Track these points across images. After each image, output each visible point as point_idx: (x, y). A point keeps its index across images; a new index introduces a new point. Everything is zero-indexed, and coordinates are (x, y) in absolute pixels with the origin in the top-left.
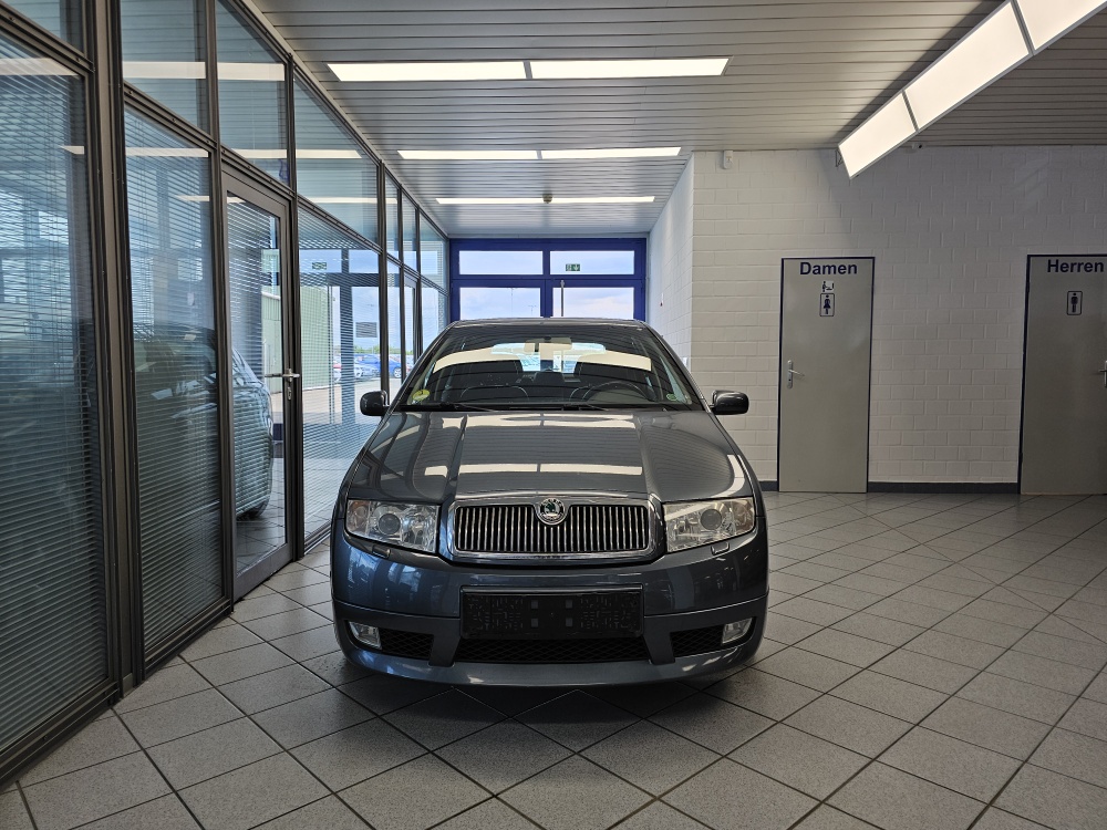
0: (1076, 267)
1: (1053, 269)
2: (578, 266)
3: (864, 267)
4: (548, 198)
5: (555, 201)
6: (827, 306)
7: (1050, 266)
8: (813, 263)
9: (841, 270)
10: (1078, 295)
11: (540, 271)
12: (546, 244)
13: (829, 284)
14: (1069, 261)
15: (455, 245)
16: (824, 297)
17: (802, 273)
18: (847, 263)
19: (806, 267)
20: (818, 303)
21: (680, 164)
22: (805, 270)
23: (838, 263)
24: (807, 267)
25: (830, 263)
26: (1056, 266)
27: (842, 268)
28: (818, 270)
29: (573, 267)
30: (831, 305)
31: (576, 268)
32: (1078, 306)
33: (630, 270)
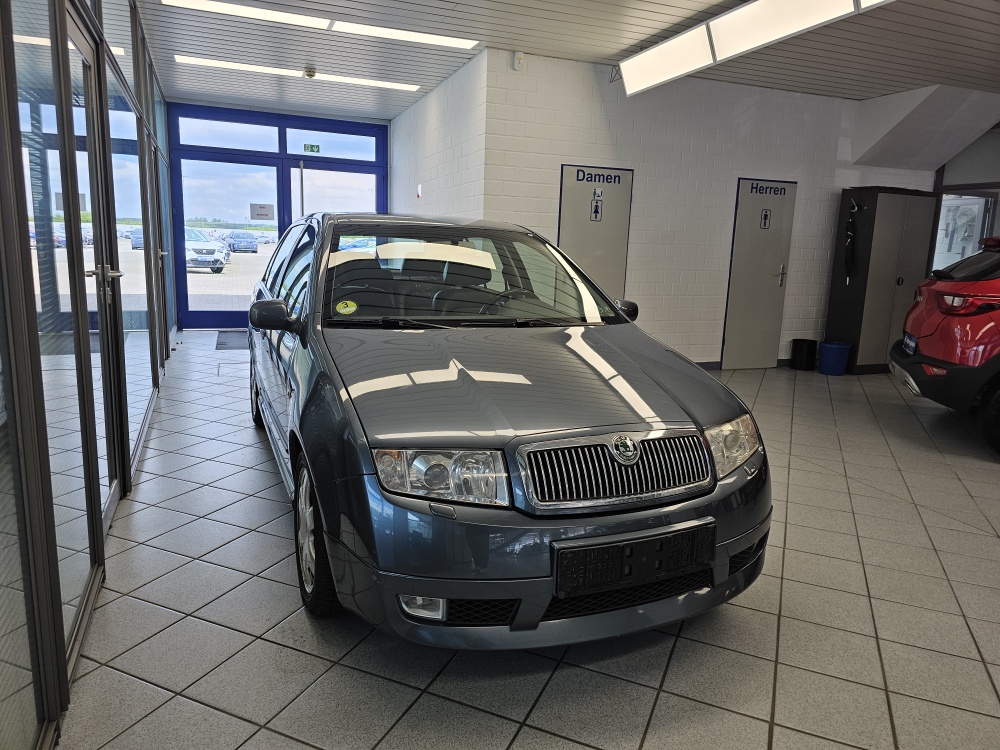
0: (768, 190)
1: (754, 190)
2: (318, 146)
3: (625, 177)
4: (311, 72)
5: (318, 76)
6: (596, 212)
7: (752, 188)
8: (587, 171)
9: (608, 179)
10: (768, 213)
11: (275, 149)
12: (283, 120)
13: (598, 192)
14: (765, 185)
15: (177, 108)
16: (594, 204)
17: (578, 180)
18: (613, 173)
19: (581, 174)
20: (589, 209)
21: (469, 57)
22: (581, 177)
23: (606, 173)
24: (585, 174)
25: (601, 172)
26: (756, 188)
27: (611, 177)
28: (591, 178)
29: (312, 148)
30: (599, 210)
31: (316, 150)
32: (767, 221)
33: (371, 157)
